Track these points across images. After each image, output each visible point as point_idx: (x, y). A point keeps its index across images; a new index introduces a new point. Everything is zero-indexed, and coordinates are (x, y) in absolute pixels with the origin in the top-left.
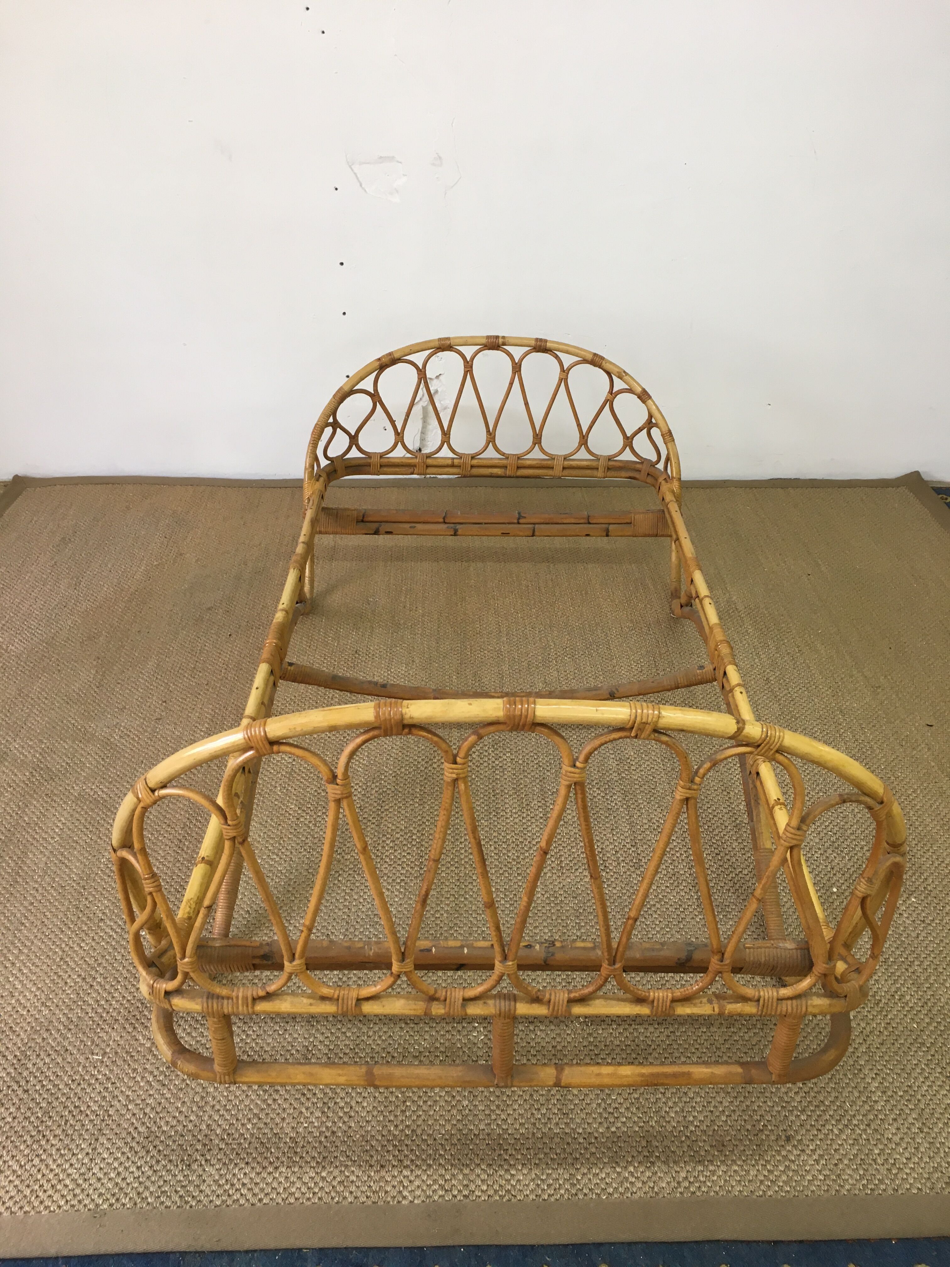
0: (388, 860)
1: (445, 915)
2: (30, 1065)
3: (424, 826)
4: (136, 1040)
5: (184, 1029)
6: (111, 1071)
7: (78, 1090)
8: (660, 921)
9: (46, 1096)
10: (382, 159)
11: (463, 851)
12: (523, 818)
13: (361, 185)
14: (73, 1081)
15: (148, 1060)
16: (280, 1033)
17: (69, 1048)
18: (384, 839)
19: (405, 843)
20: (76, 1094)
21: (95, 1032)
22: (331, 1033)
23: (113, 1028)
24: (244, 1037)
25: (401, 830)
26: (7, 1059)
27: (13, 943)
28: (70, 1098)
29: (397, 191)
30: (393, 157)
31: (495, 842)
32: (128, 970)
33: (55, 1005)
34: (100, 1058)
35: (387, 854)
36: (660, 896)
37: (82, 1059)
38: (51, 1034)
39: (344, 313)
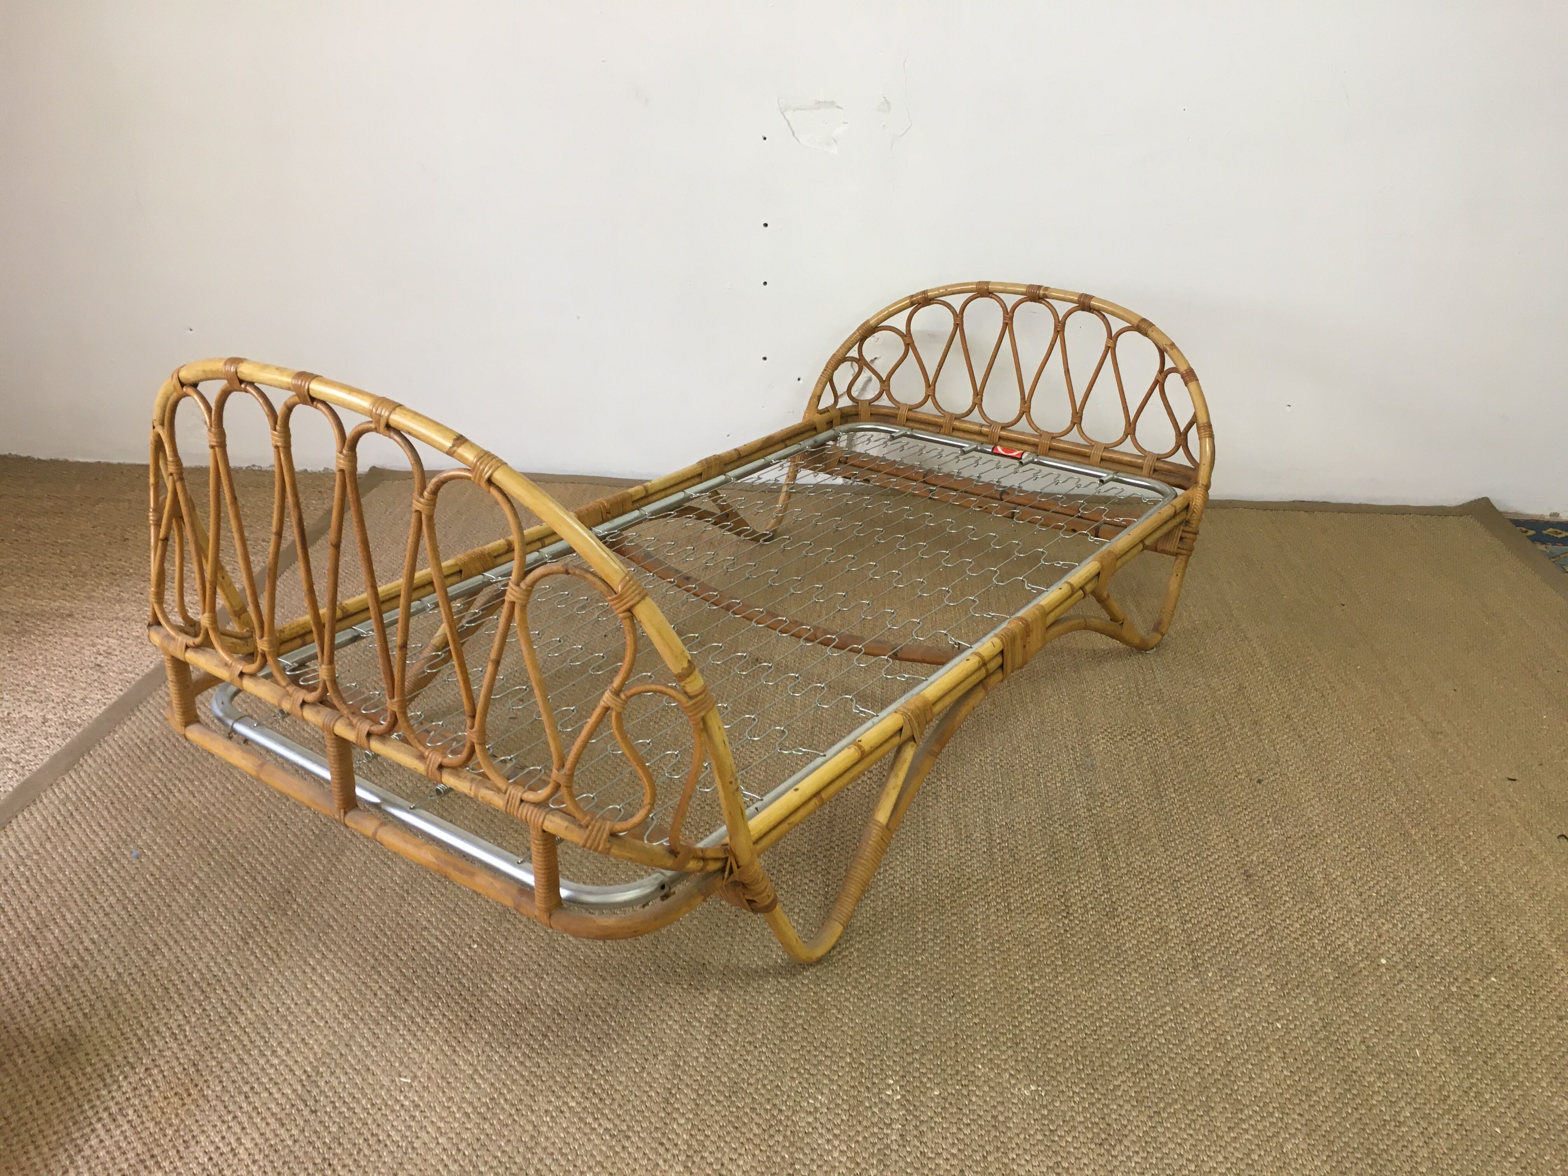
0: (785, 886)
1: (855, 954)
2: (322, 1084)
3: (832, 851)
4: (456, 1064)
5: (517, 1057)
6: (421, 1098)
7: (378, 1116)
8: (1141, 982)
9: (337, 1120)
10: (820, 104)
11: (881, 883)
12: (961, 851)
13: (793, 134)
14: (373, 1105)
15: (468, 1088)
16: (637, 1070)
17: (372, 1067)
18: (781, 862)
19: (807, 868)
20: (374, 1120)
21: (406, 1052)
22: (702, 1076)
23: (428, 1050)
24: (591, 1072)
25: (804, 854)
26: (294, 1074)
27: (316, 946)
28: (367, 1124)
29: (835, 141)
30: (833, 102)
31: (923, 876)
32: (452, 986)
33: (359, 1018)
34: (409, 1081)
35: (784, 879)
36: (1142, 953)
37: (386, 1082)
38: (351, 1050)
39: (765, 283)
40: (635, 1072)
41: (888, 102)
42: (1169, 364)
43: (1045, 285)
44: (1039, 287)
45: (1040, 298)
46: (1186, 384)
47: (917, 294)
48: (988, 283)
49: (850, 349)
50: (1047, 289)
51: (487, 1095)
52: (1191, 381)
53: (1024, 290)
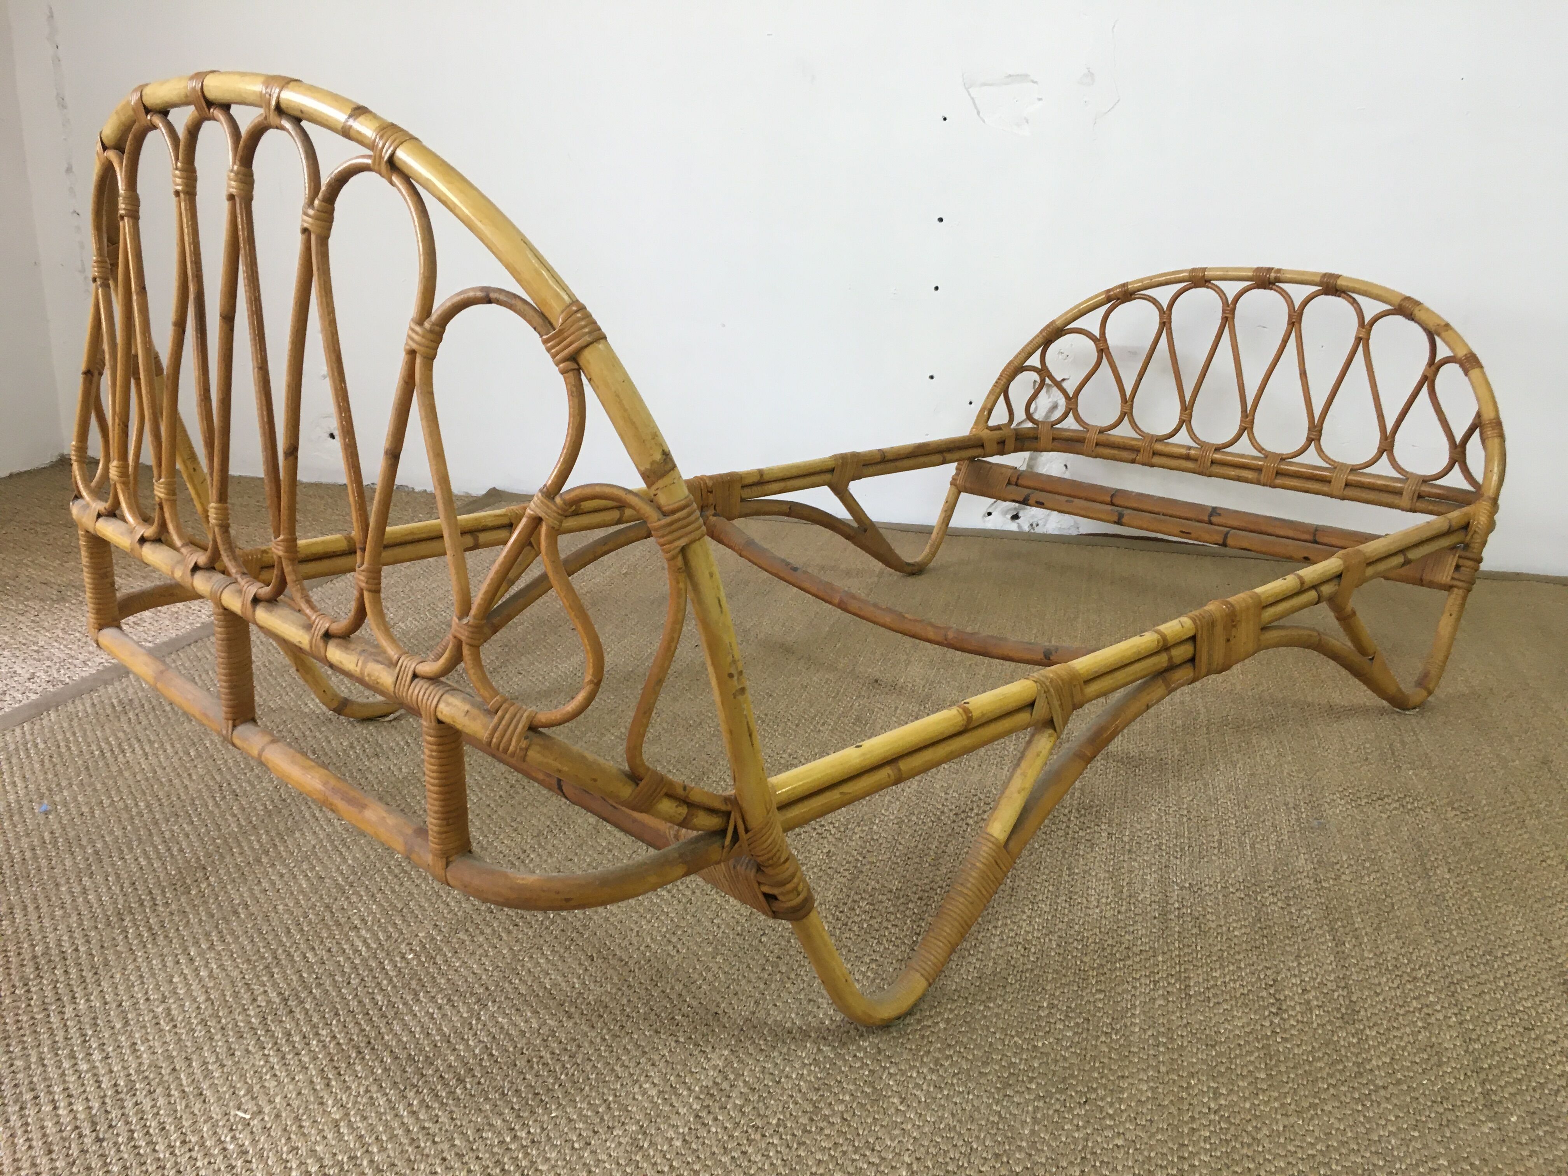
0: (855, 928)
1: (942, 1025)
2: (129, 1104)
3: (932, 893)
4: (322, 1103)
5: (410, 1105)
6: (254, 1142)
7: (183, 1160)
8: (1397, 1117)
9: (126, 1156)
10: (1012, 78)
11: (997, 940)
12: (1119, 912)
13: (978, 113)
14: (184, 1142)
15: (324, 1138)
16: (576, 1146)
17: (207, 1093)
18: (857, 898)
19: (891, 909)
20: (176, 1163)
21: (261, 1078)
22: (671, 1166)
23: (293, 1079)
24: (508, 1139)
25: (891, 891)
26: (99, 1087)
27: (207, 935)
28: (164, 1168)
29: (1027, 122)
30: (1026, 76)
31: (1060, 937)
32: (360, 1002)
33: (219, 1026)
34: (248, 1117)
35: (856, 919)
36: (1399, 1076)
37: (216, 1112)
38: (190, 1066)
39: (937, 288)
40: (573, 1148)
41: (1092, 74)
42: (1443, 351)
43: (1277, 267)
44: (1270, 270)
45: (1270, 283)
46: (1466, 373)
47: (1116, 288)
48: (1204, 270)
49: (1030, 355)
50: (1279, 271)
51: (347, 1150)
52: (1473, 368)
53: (1250, 274)
